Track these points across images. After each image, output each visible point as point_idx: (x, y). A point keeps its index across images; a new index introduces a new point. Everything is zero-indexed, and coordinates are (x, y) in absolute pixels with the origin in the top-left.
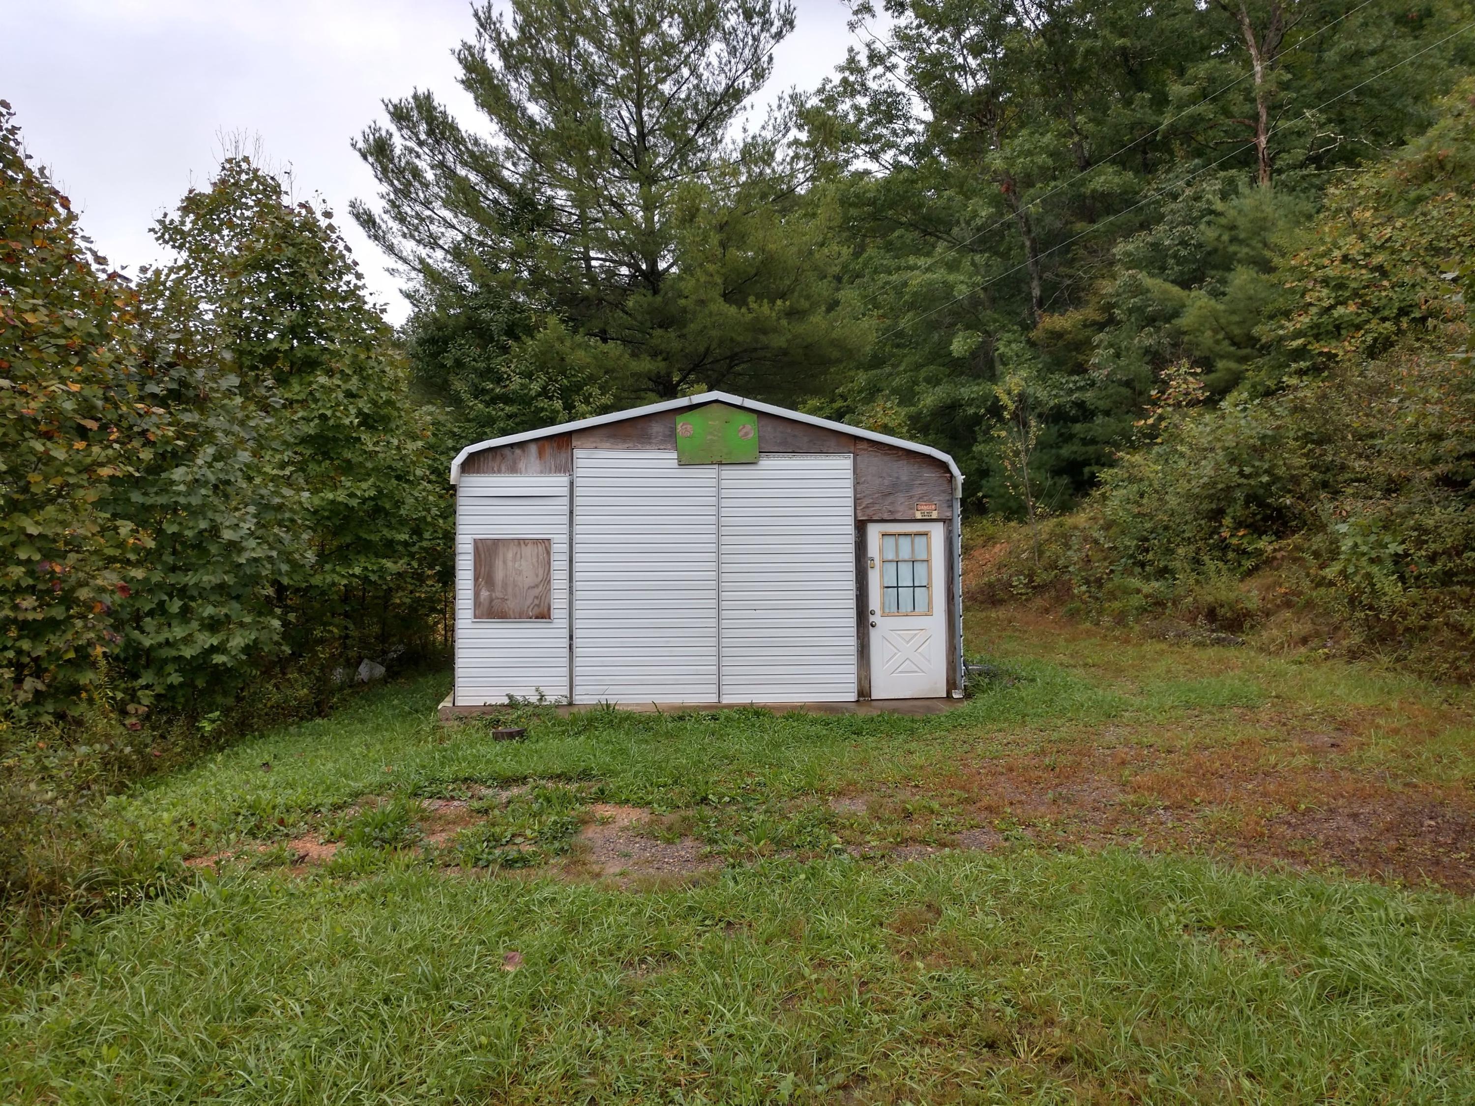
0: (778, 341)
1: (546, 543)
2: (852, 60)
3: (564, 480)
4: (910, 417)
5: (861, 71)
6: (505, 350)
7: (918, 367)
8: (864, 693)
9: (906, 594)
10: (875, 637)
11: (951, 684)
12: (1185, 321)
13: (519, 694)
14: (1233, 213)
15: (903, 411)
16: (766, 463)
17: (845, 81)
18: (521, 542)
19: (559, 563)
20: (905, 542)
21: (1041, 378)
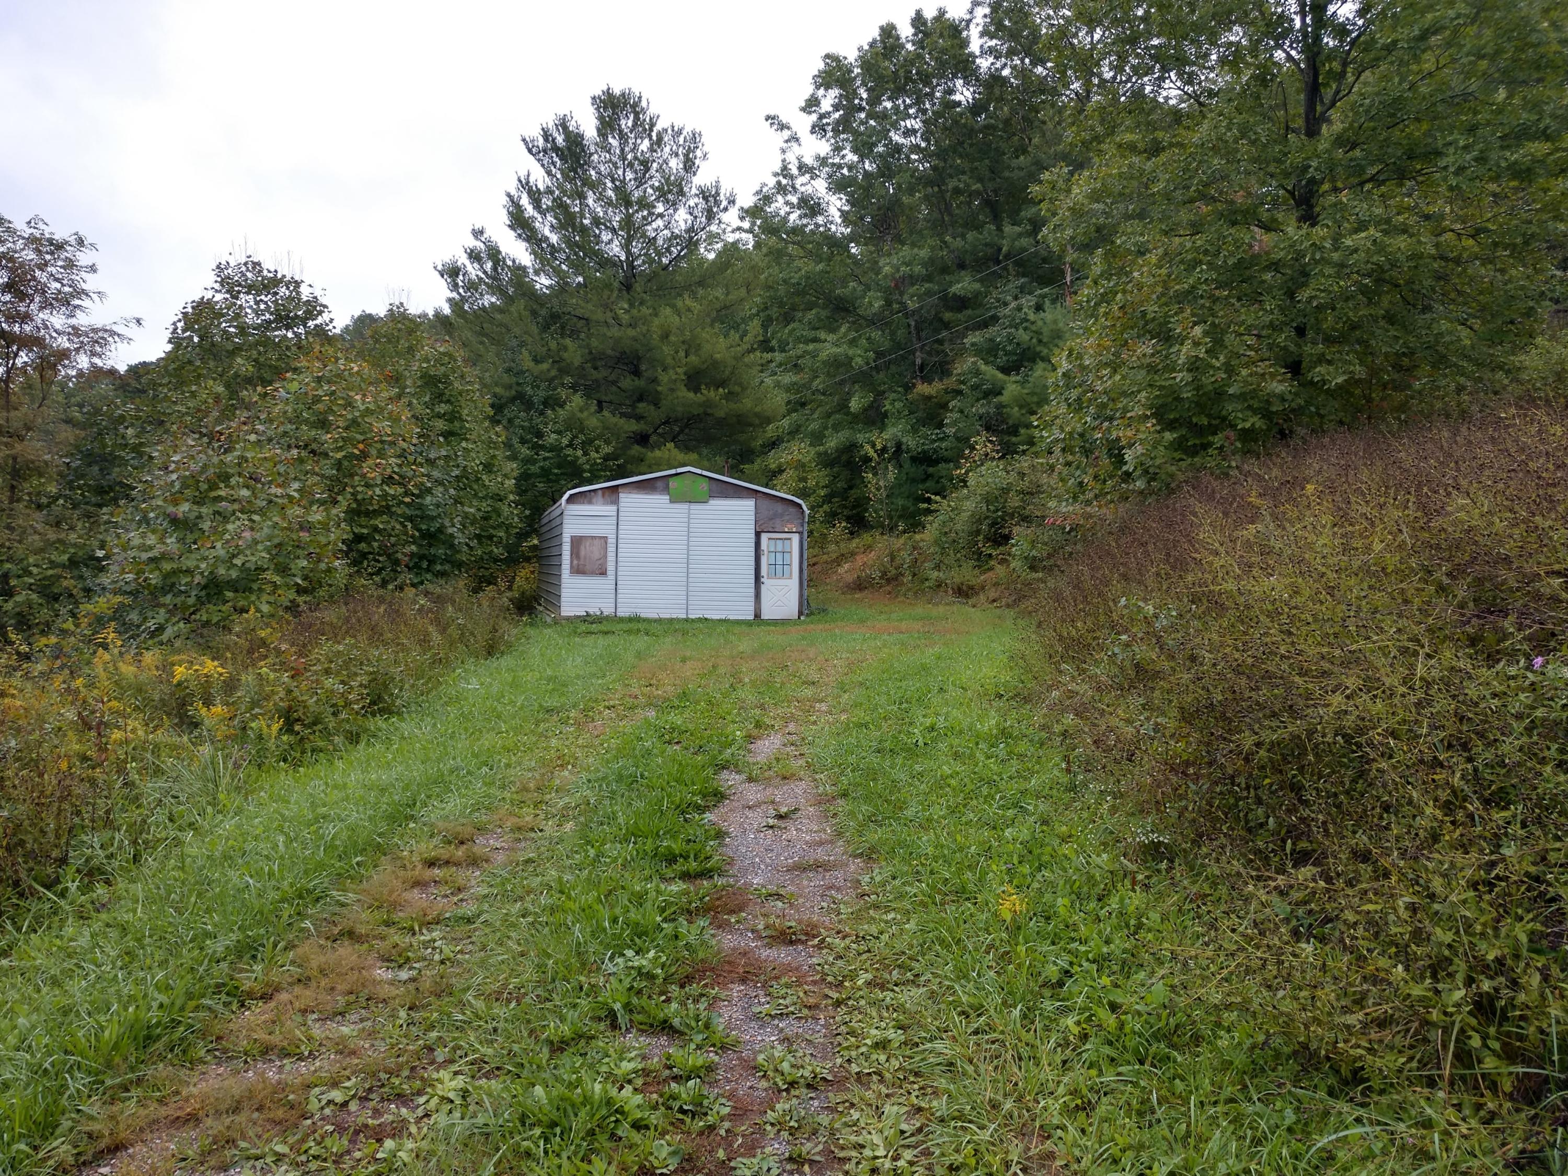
0: (721, 414)
1: (605, 539)
2: (785, 168)
3: (614, 508)
4: (819, 454)
5: (792, 177)
6: (542, 413)
7: (829, 415)
8: (757, 615)
9: (779, 568)
10: (763, 588)
11: (800, 613)
12: (1005, 398)
13: (591, 611)
14: (1040, 323)
15: (813, 451)
16: (713, 502)
17: (779, 183)
18: (593, 538)
19: (611, 549)
20: (779, 543)
21: (914, 430)
